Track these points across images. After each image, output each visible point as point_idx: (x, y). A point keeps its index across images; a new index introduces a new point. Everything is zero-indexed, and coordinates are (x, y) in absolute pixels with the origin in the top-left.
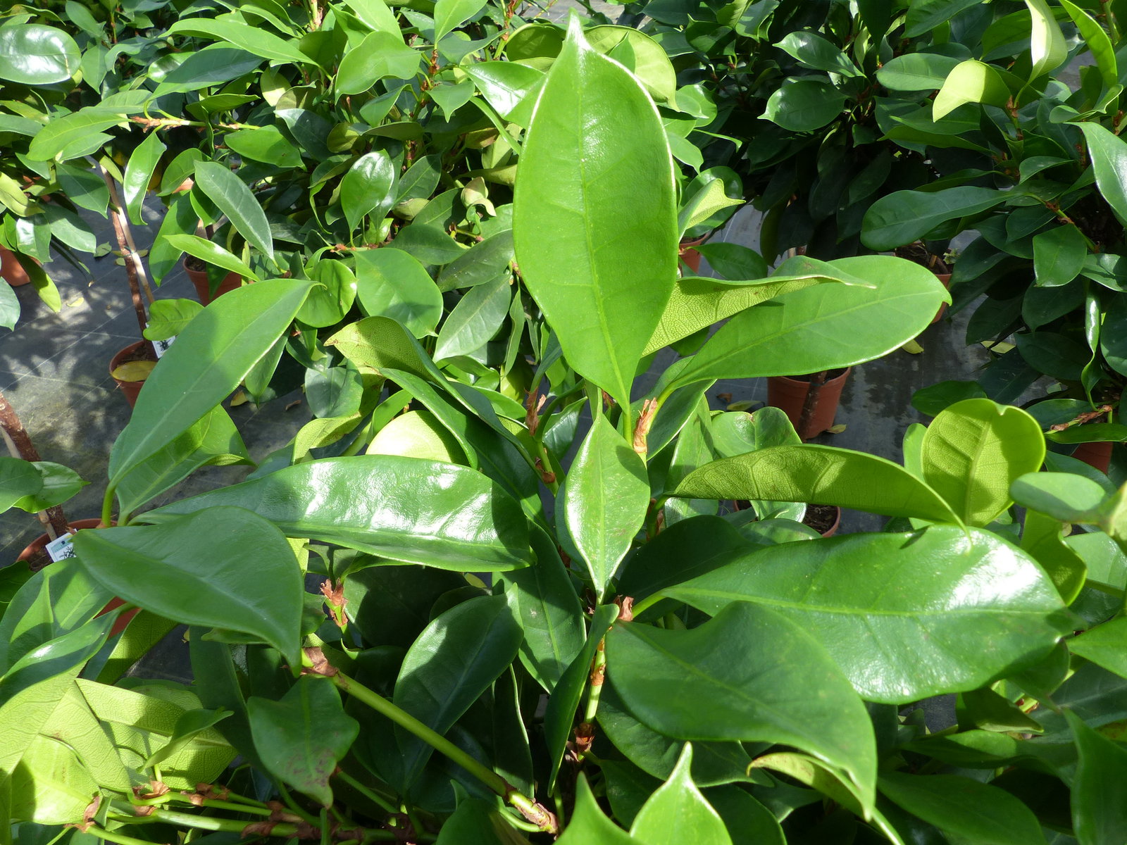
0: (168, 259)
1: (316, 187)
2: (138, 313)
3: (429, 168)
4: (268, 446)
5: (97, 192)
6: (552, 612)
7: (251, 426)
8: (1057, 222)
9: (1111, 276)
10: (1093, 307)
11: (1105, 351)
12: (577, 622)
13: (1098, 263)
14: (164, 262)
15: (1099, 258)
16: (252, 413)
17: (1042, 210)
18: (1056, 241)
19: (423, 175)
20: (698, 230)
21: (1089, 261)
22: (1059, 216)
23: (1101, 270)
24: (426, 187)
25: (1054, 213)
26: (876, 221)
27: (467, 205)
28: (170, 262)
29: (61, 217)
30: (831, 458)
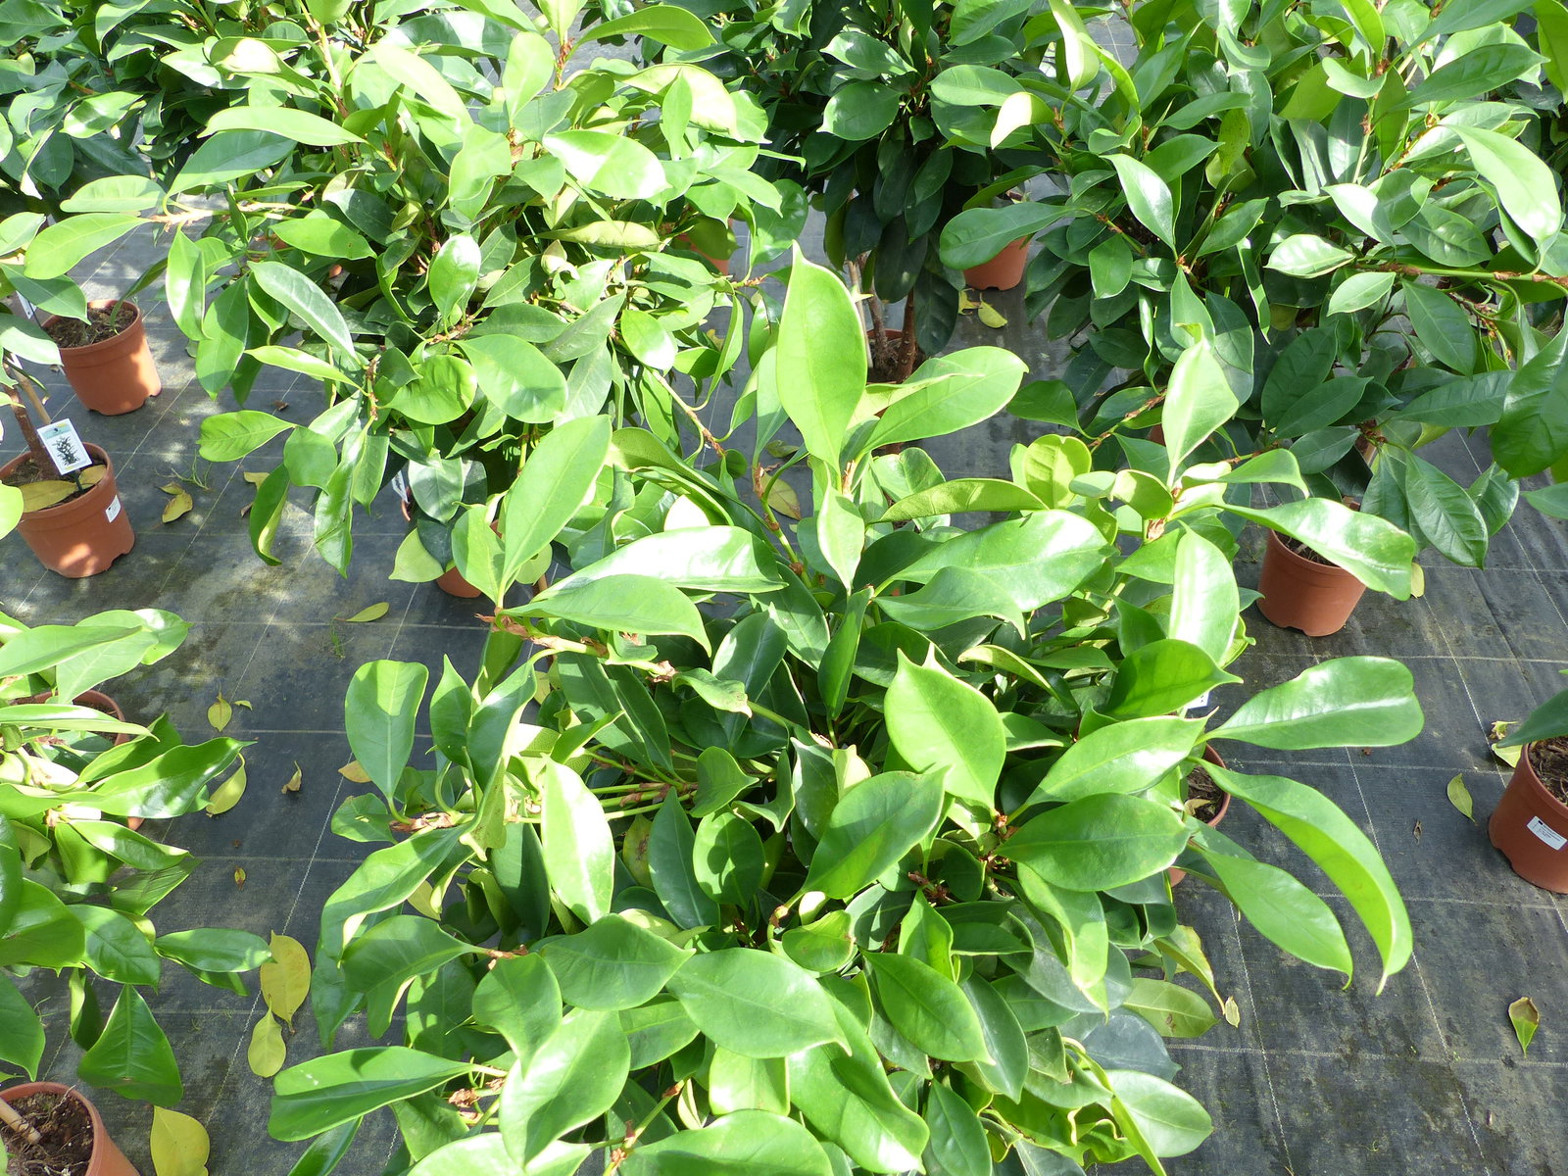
0: (222, 369)
1: (390, 275)
2: (19, 420)
3: (503, 238)
4: (234, 566)
5: (65, 293)
6: (799, 618)
7: (201, 544)
8: (1108, 234)
9: (1155, 278)
10: (1145, 307)
11: (1159, 344)
12: (819, 620)
13: (1145, 268)
14: (216, 374)
15: (1145, 263)
16: (196, 528)
17: (1093, 221)
18: (1108, 254)
19: (497, 245)
20: (771, 254)
21: (1136, 267)
22: (1108, 226)
23: (1148, 274)
24: (501, 257)
25: (1103, 223)
26: (952, 240)
27: (550, 272)
28: (226, 373)
29: (8, 327)
30: (976, 484)
